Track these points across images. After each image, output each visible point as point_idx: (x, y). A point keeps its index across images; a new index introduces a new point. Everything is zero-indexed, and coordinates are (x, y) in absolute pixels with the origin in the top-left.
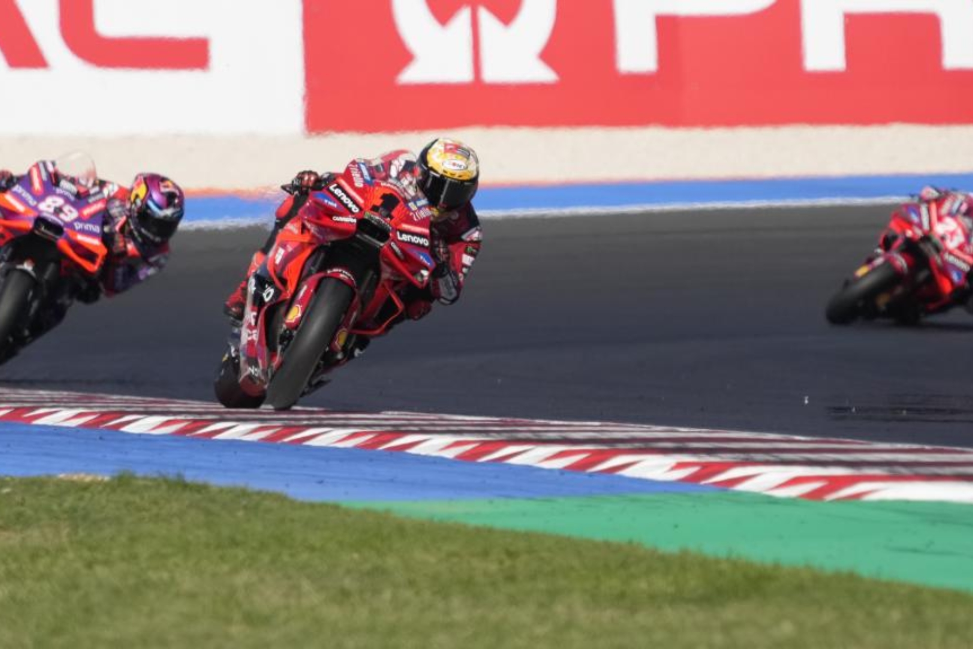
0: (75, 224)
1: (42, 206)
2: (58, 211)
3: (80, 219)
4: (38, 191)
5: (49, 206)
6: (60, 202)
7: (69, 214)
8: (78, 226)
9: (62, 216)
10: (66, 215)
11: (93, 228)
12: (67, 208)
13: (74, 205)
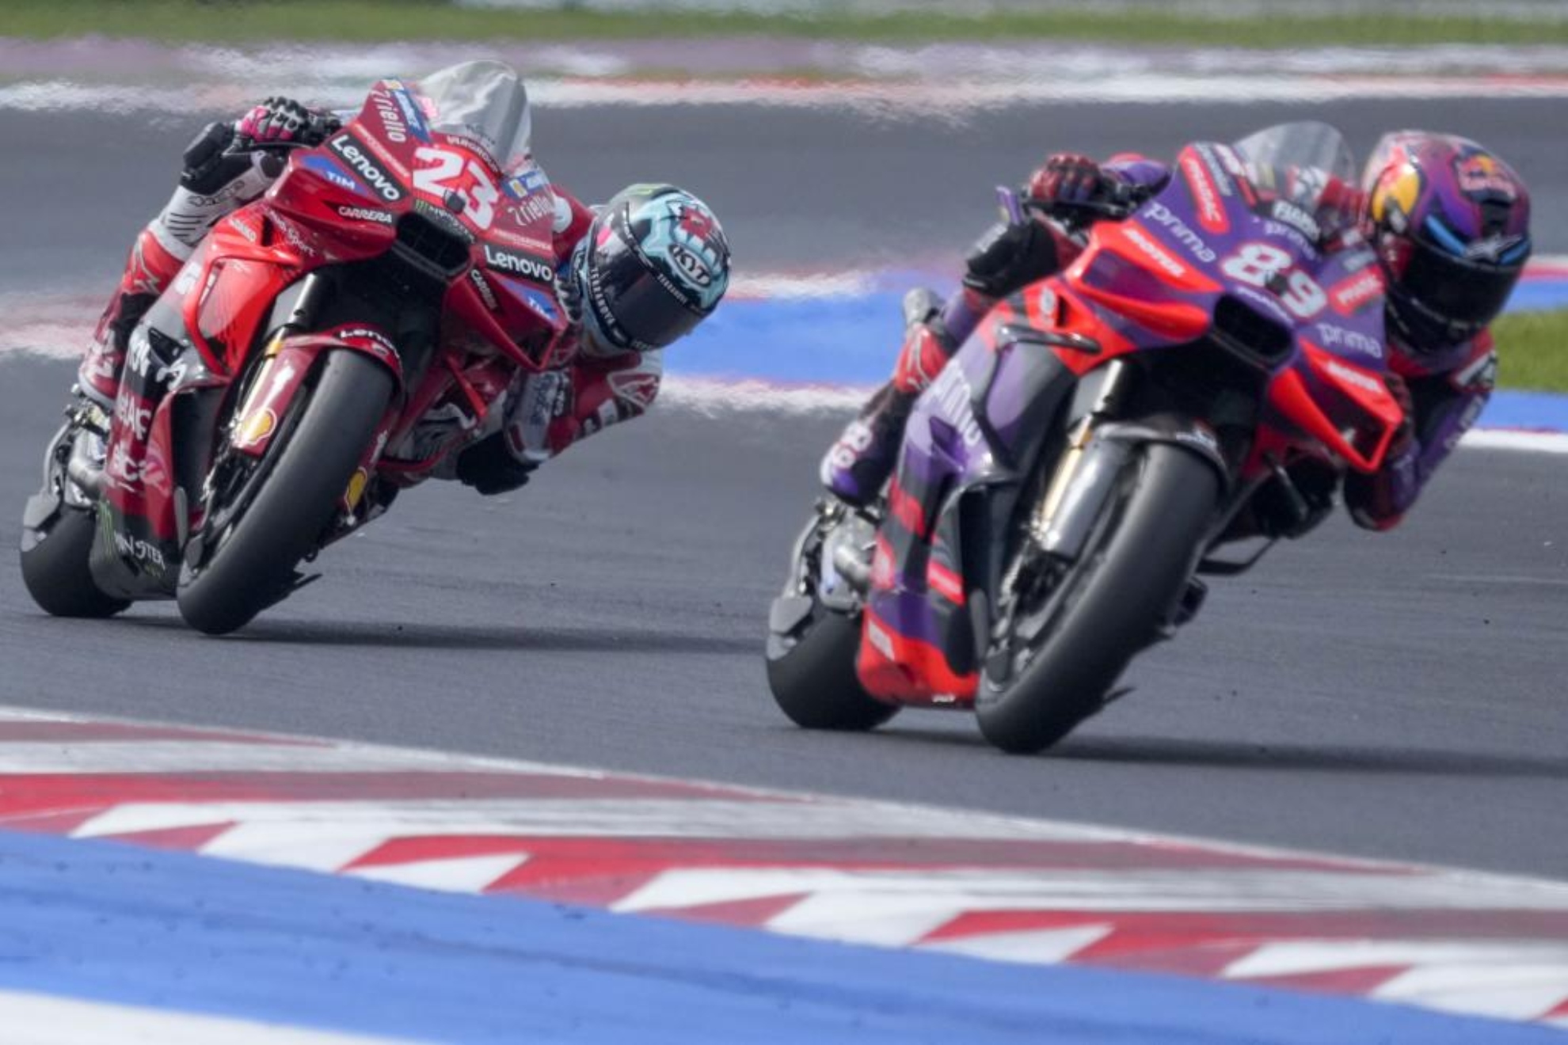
0: (1322, 327)
1: (1233, 268)
2: (1277, 286)
3: (1329, 314)
4: (1214, 223)
5: (1250, 269)
6: (1280, 259)
7: (1302, 293)
8: (1330, 334)
9: (1287, 299)
10: (1298, 299)
11: (1367, 344)
12: (1298, 279)
13: (1312, 269)
